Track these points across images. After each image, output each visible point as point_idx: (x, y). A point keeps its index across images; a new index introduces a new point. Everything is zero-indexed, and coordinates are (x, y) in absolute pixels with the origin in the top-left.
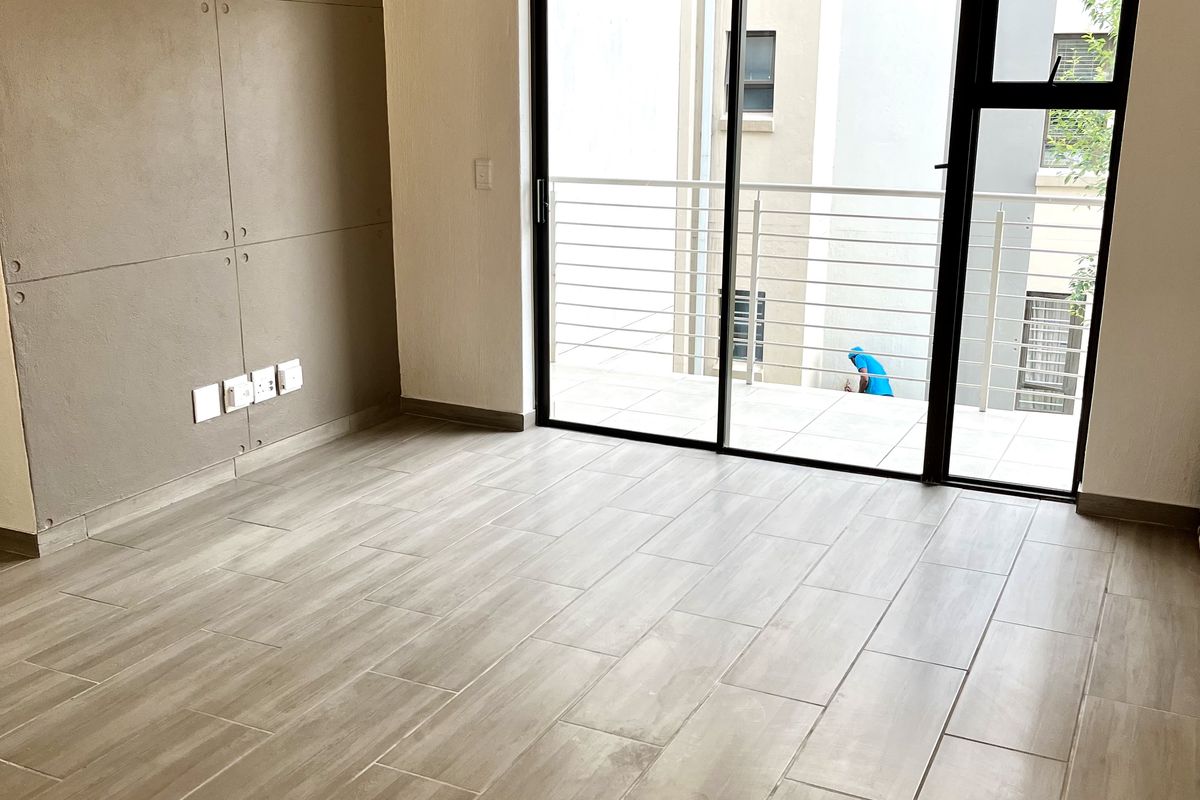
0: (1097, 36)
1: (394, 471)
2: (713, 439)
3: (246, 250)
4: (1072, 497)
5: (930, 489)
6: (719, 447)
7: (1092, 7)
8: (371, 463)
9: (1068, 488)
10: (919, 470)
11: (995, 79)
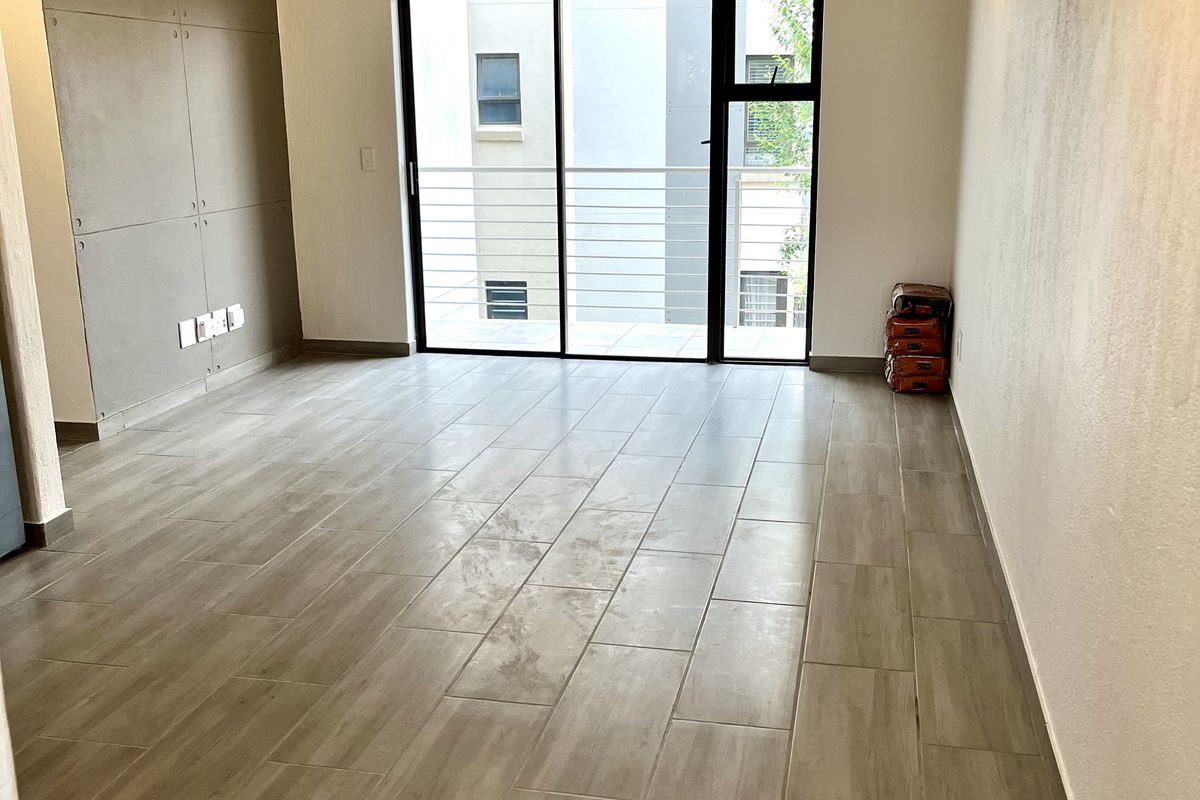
0: (783, 57)
1: (325, 383)
2: (558, 350)
3: (205, 218)
4: (806, 362)
5: (712, 366)
6: (562, 355)
7: (778, 34)
8: (305, 379)
9: (803, 357)
10: (704, 355)
11: (736, 82)
